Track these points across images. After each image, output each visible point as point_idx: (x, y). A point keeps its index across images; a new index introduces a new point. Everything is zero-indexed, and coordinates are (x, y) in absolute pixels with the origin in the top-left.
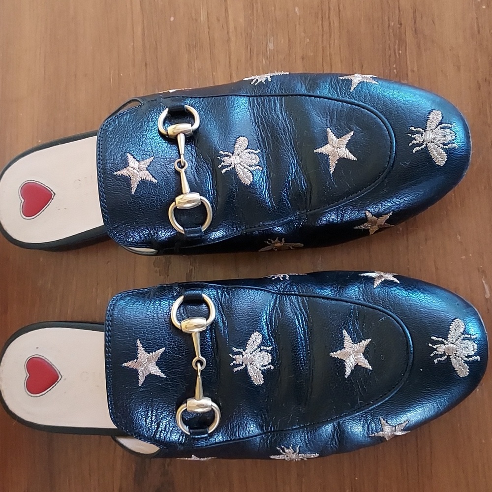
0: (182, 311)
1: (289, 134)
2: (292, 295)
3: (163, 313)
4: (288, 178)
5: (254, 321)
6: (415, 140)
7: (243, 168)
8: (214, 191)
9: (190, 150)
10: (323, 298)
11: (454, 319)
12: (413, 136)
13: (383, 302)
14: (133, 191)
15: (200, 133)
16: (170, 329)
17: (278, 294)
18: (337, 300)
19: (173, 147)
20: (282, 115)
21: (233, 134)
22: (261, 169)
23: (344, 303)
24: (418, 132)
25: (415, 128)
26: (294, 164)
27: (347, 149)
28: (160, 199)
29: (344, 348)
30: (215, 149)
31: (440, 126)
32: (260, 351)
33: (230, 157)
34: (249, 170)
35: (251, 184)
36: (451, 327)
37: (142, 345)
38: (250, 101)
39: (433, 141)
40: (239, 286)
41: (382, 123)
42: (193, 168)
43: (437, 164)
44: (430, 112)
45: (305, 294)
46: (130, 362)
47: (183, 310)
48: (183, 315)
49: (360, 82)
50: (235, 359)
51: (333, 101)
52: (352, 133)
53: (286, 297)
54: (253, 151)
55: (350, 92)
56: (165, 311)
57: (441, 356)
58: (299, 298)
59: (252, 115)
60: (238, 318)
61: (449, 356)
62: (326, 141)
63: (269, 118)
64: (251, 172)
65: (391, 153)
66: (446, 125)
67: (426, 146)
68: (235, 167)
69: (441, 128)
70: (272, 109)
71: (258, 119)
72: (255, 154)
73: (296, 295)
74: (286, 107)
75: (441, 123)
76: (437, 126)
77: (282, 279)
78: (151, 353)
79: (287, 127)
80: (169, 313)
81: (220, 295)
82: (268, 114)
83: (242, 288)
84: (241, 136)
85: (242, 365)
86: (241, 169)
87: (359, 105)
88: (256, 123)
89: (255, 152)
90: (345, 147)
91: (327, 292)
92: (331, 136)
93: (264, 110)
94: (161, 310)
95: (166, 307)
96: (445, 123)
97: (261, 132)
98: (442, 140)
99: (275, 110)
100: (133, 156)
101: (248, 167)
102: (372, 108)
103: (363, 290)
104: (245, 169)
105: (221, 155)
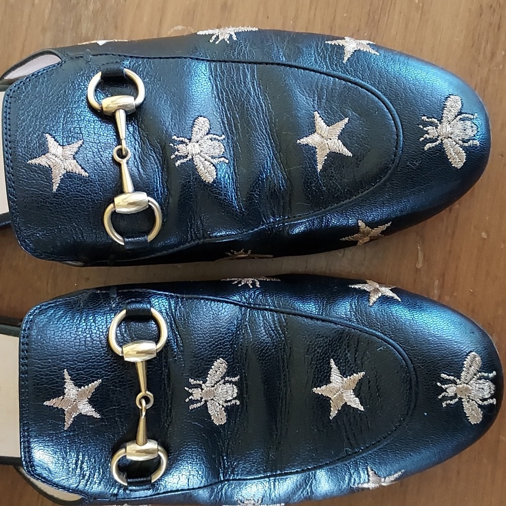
0: (124, 330)
1: (263, 116)
2: (266, 310)
3: (98, 332)
4: (262, 175)
5: (218, 345)
6: (428, 134)
7: (204, 160)
8: (164, 189)
9: (131, 132)
10: (306, 317)
11: (469, 353)
12: (425, 129)
13: (381, 326)
14: (55, 188)
15: (145, 109)
16: (108, 355)
17: (248, 307)
18: (323, 321)
19: (110, 126)
20: (255, 90)
21: (191, 113)
22: (227, 161)
23: (332, 324)
24: (432, 124)
25: (427, 118)
26: (270, 157)
27: (339, 141)
28: (91, 198)
29: (331, 382)
30: (166, 133)
31: (459, 117)
32: (224, 383)
33: (187, 145)
34: (212, 163)
35: (214, 182)
36: (465, 362)
37: (70, 377)
38: (211, 67)
39: (450, 136)
40: (198, 296)
41: (386, 110)
42: (137, 157)
43: (453, 165)
44: (447, 98)
45: (283, 310)
46: (54, 400)
47: (125, 328)
48: (125, 335)
49: (355, 51)
50: (191, 394)
51: (323, 75)
52: (346, 120)
53: (258, 312)
54: (217, 137)
55: (342, 63)
56: (102, 331)
57: (452, 398)
58: (275, 315)
59: (214, 87)
60: (198, 340)
61: (460, 399)
62: (312, 130)
63: (237, 94)
64: (214, 165)
65: (396, 149)
66: (467, 115)
67: (442, 142)
68: (192, 159)
69: (460, 119)
70: (241, 81)
71: (222, 93)
72: (219, 141)
73: (271, 310)
74: (260, 79)
75: (460, 113)
76: (456, 117)
77: (251, 287)
78: (82, 387)
79: (262, 106)
80: (106, 332)
81: (173, 308)
82: (235, 87)
83: (202, 299)
84: (201, 116)
85: (200, 401)
86: (200, 161)
87: (356, 84)
88: (219, 99)
89: (219, 138)
90: (337, 138)
91: (311, 308)
92: (320, 123)
93: (230, 82)
94: (96, 328)
95: (103, 324)
96: (466, 113)
97: (226, 112)
98: (462, 136)
99: (244, 83)
100: (54, 138)
101: (210, 158)
102: (373, 88)
103: (356, 307)
104: (206, 162)
105: (174, 141)
